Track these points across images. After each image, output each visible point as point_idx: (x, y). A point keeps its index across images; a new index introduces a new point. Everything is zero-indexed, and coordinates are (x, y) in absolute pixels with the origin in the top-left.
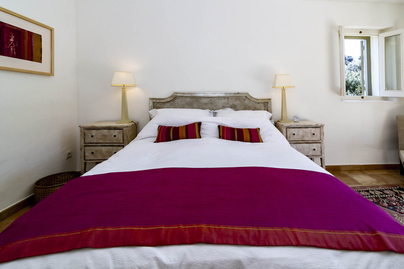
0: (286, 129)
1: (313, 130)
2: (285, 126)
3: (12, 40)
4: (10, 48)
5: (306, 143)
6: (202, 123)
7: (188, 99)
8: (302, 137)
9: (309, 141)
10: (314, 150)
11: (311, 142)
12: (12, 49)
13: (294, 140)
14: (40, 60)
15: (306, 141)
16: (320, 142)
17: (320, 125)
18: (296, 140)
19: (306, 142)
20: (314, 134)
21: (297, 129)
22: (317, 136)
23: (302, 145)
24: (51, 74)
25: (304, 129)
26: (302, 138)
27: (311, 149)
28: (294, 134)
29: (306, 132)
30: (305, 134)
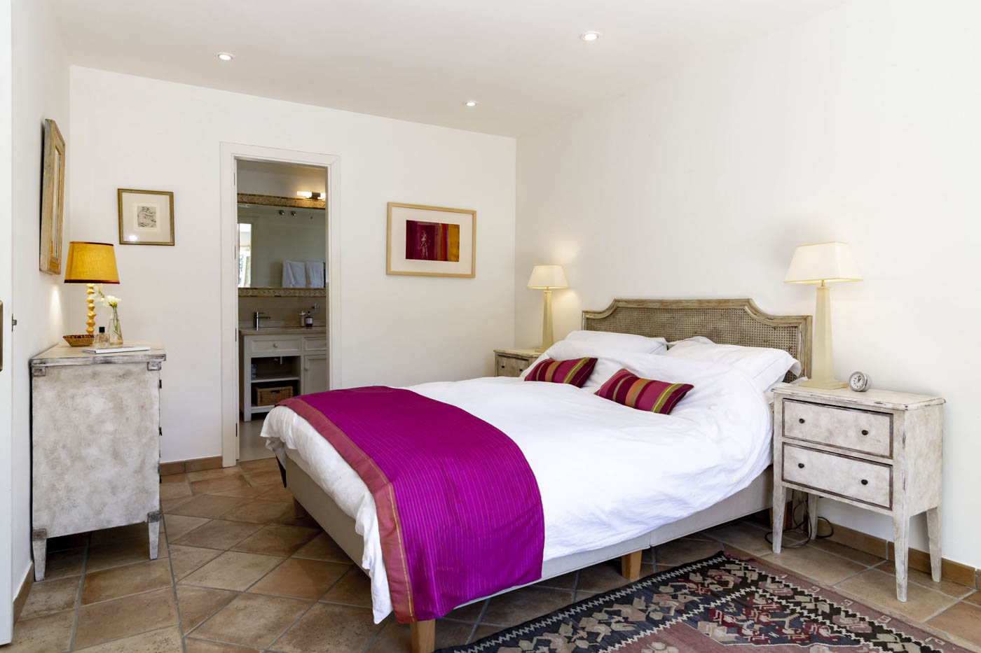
0: (783, 403)
1: (865, 420)
2: (780, 394)
3: (424, 239)
4: (422, 250)
5: (840, 455)
6: (599, 361)
7: (635, 314)
8: (827, 434)
9: (849, 449)
10: (864, 482)
11: (855, 454)
12: (424, 250)
13: (804, 438)
14: (457, 259)
15: (841, 448)
16: (889, 462)
17: (889, 406)
18: (808, 438)
19: (840, 451)
20: (865, 433)
21: (813, 407)
22: (878, 441)
23: (825, 456)
24: (472, 276)
25: (836, 411)
26: (828, 437)
27: (854, 478)
28: (802, 421)
29: (840, 422)
30: (836, 428)
